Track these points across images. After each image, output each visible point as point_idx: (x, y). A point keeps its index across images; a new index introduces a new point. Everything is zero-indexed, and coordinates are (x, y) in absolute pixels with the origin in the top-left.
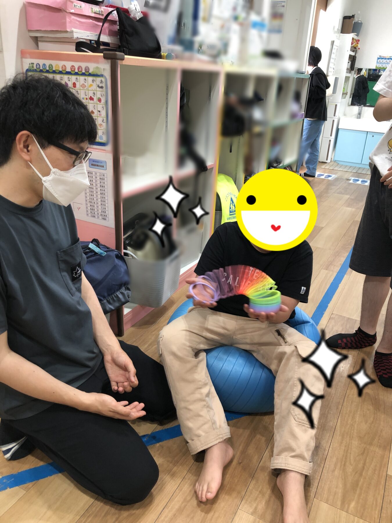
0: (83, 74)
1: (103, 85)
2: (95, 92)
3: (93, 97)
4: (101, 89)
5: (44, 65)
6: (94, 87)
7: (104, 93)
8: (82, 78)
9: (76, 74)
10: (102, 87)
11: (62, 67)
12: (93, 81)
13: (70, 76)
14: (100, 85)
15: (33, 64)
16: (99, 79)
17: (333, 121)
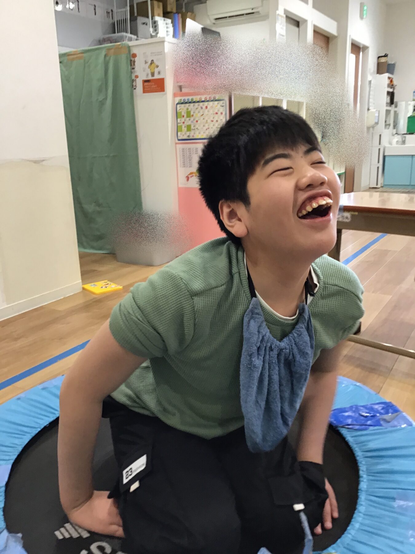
0: (212, 101)
1: (224, 105)
2: (219, 110)
3: (217, 112)
4: (223, 107)
5: (188, 99)
6: (219, 106)
7: (225, 109)
8: (211, 103)
9: (208, 101)
10: (223, 106)
11: (199, 99)
12: (218, 104)
13: (204, 103)
14: (223, 105)
15: (181, 100)
16: (221, 102)
17: (379, 149)
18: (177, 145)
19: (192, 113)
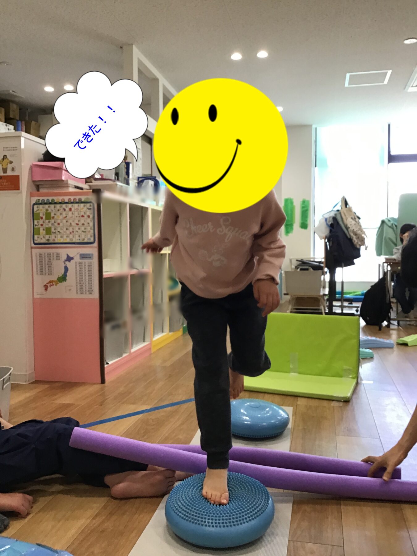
0: (77, 203)
1: (92, 207)
2: (86, 212)
3: (84, 215)
4: (90, 210)
5: (48, 200)
6: (85, 209)
7: (92, 212)
9: (72, 203)
11: (62, 200)
12: (84, 206)
13: (67, 205)
15: (39, 200)
16: (88, 205)
18: (33, 250)
19: (52, 215)
